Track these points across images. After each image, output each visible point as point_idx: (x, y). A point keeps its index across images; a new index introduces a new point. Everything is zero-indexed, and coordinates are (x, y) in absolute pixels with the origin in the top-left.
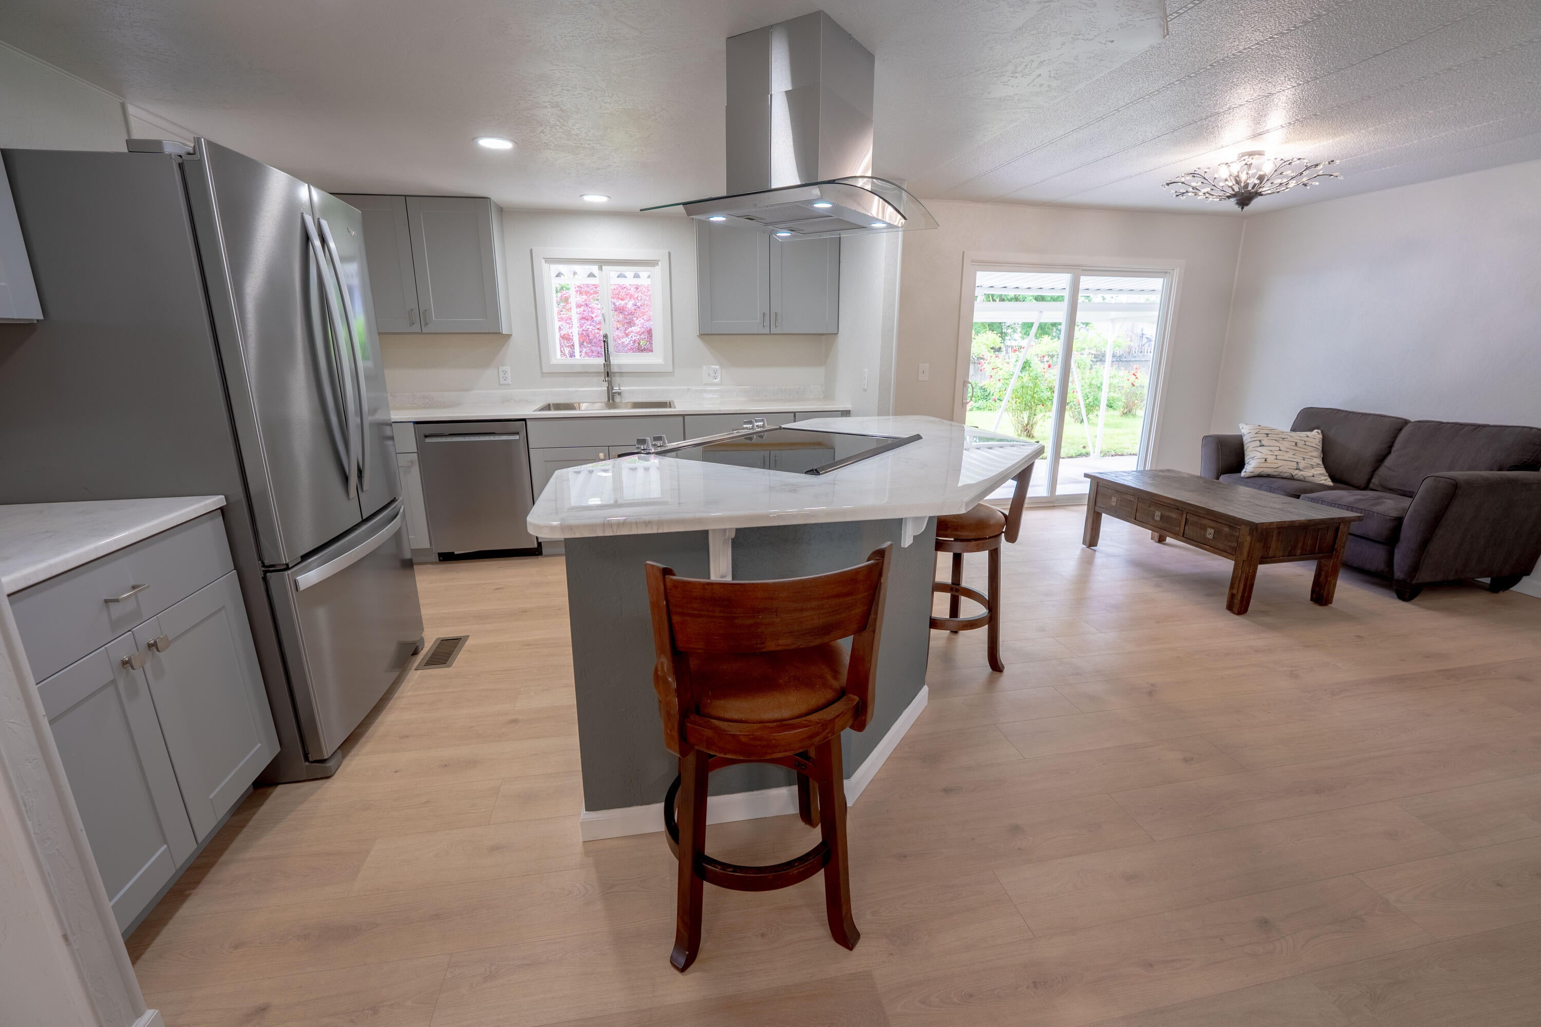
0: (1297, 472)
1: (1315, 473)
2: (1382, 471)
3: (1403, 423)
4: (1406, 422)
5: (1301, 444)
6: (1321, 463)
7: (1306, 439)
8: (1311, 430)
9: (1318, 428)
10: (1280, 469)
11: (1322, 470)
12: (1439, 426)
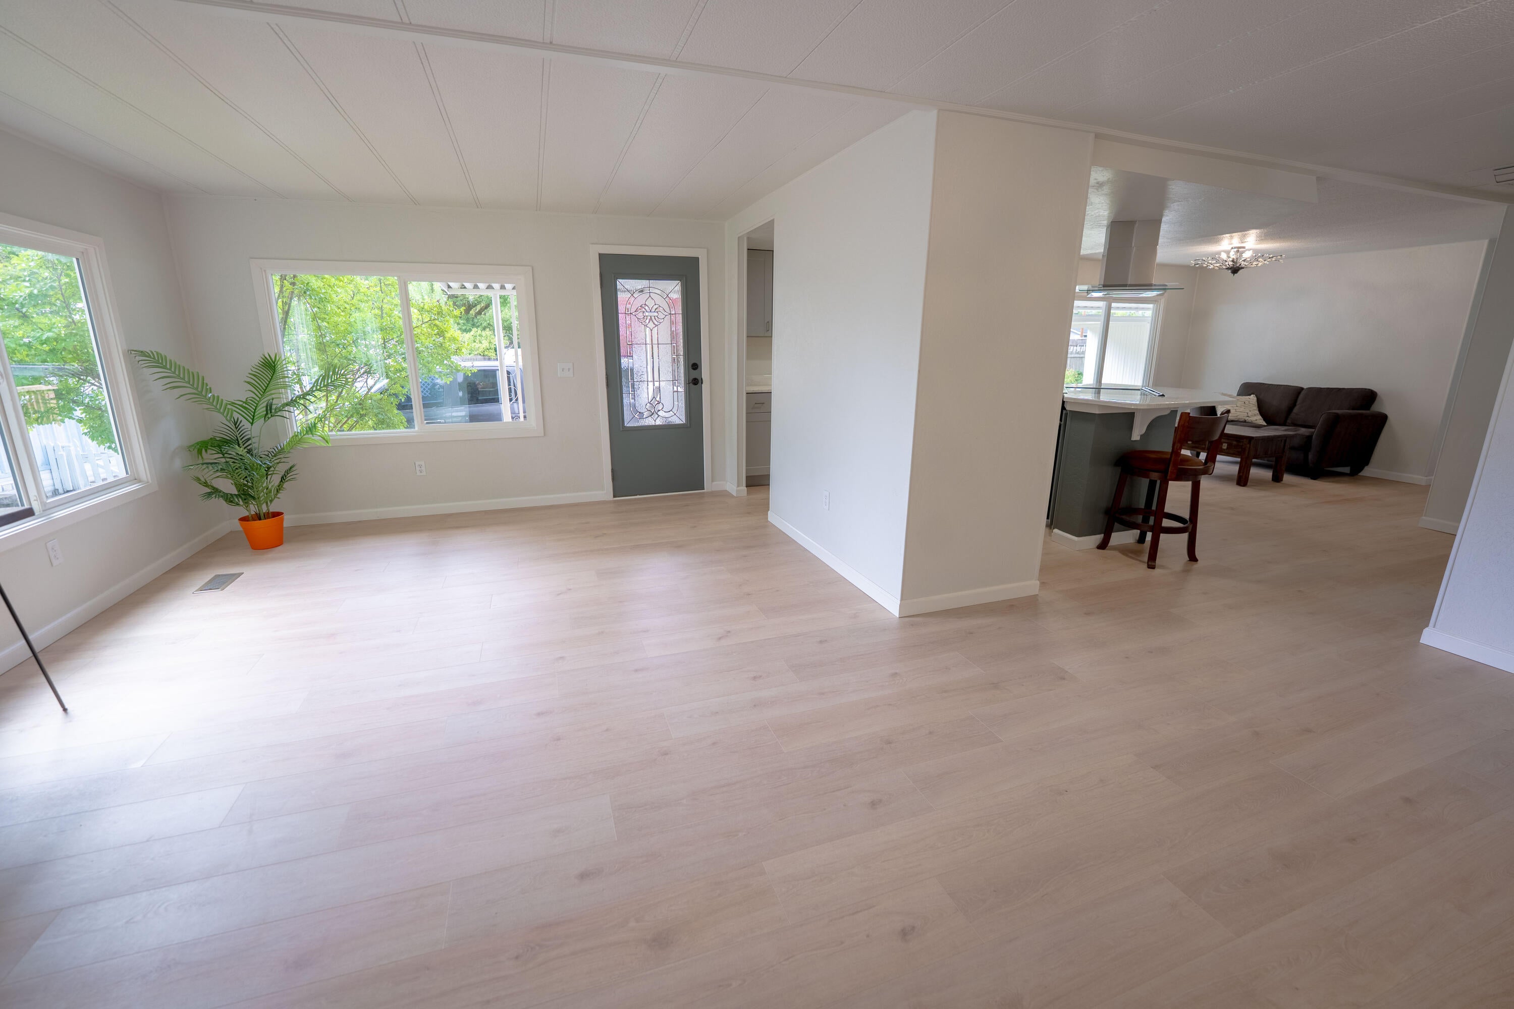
0: (1248, 418)
1: (1257, 418)
2: (1293, 415)
3: (1300, 390)
4: (1302, 389)
5: (1247, 402)
6: (1258, 413)
7: (1249, 400)
8: (1250, 395)
9: (1253, 394)
10: (1238, 417)
11: (1259, 417)
12: (1320, 390)
